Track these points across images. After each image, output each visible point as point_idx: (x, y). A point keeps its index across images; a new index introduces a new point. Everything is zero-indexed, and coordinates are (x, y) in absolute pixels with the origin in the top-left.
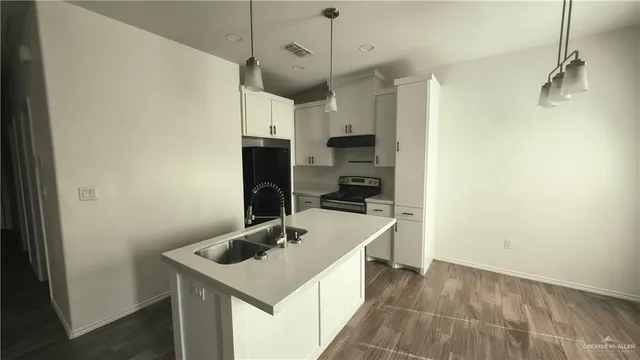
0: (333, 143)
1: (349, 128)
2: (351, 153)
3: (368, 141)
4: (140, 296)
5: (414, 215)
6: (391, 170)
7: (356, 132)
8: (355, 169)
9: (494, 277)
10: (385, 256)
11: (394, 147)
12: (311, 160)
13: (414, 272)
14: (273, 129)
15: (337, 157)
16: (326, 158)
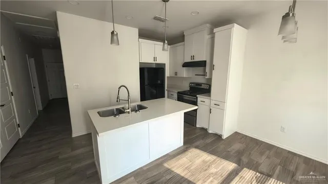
0: (186, 65)
1: (193, 57)
3: (202, 64)
5: (220, 106)
7: (196, 59)
10: (206, 127)
11: (212, 67)
12: (176, 74)
13: (219, 136)
14: (155, 59)
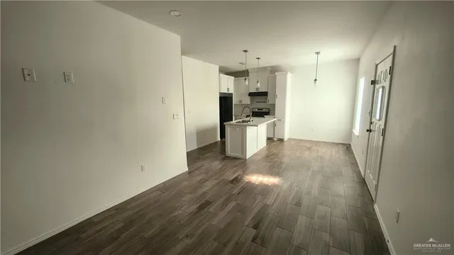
0: (251, 94)
2: (258, 98)
3: (265, 94)
4: (198, 144)
5: (281, 120)
6: (274, 105)
7: (260, 91)
8: (259, 105)
9: (304, 140)
10: (272, 136)
11: (275, 96)
13: (281, 140)
14: (228, 89)
15: (251, 100)
16: (247, 100)
